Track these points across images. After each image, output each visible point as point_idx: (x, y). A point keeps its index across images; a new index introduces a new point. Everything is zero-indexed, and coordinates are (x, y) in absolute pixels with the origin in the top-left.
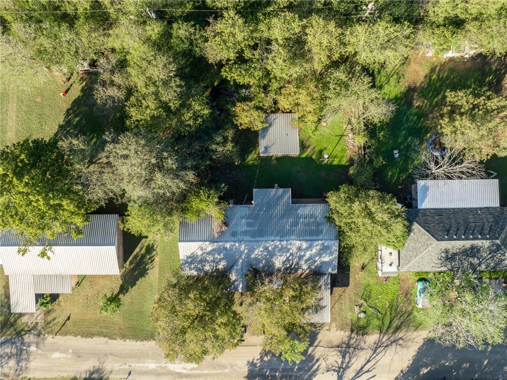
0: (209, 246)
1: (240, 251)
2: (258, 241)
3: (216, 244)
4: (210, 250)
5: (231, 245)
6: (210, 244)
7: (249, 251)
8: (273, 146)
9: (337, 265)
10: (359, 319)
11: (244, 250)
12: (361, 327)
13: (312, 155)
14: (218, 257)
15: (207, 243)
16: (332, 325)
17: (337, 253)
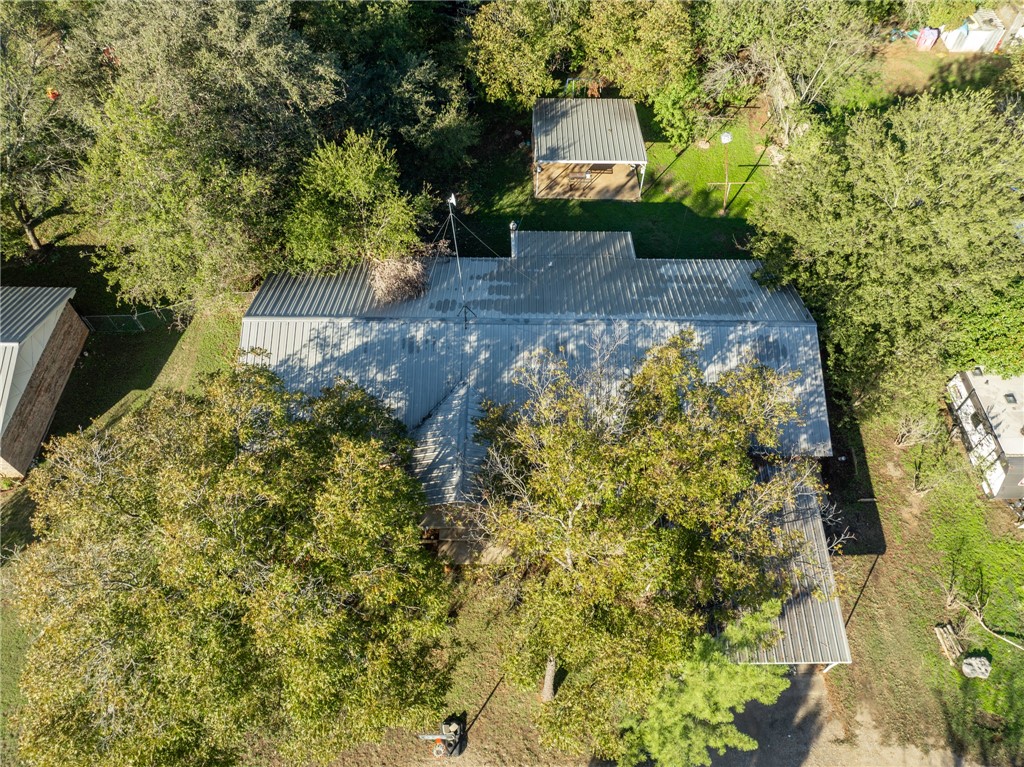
0: (353, 333)
1: (463, 356)
2: (527, 322)
3: (376, 326)
4: (351, 347)
5: (432, 332)
6: (355, 326)
7: (493, 355)
8: (572, 148)
9: (825, 419)
10: (968, 684)
11: (477, 353)
12: (992, 730)
13: (683, 198)
14: (379, 377)
15: (346, 322)
16: (858, 718)
17: (820, 373)
